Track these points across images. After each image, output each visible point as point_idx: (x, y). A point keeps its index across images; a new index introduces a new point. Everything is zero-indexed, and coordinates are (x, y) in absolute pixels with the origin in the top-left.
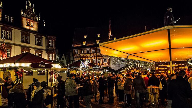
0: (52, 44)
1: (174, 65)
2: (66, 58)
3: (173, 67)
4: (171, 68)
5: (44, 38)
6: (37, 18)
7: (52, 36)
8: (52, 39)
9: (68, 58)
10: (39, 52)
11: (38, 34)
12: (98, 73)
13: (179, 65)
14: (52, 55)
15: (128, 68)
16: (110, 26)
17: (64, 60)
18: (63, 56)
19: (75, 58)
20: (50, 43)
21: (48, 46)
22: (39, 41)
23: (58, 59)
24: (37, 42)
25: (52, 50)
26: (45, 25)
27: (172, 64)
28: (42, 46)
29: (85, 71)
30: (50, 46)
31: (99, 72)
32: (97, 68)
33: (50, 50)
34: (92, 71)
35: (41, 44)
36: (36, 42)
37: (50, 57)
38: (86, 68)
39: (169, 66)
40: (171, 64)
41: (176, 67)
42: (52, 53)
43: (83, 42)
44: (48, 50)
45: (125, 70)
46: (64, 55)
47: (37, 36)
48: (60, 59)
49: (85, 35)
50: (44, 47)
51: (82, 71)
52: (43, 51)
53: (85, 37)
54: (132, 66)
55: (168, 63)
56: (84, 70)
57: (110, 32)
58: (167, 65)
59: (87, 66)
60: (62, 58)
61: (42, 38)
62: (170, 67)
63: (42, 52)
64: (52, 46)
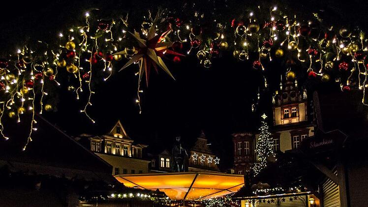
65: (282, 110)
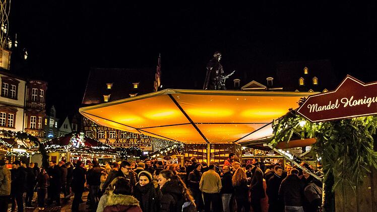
0: (38, 96)
1: (212, 151)
2: (72, 124)
3: (211, 154)
4: (209, 155)
5: (22, 83)
6: (10, 44)
7: (39, 80)
8: (38, 86)
9: (77, 125)
10: (9, 111)
11: (10, 75)
12: (106, 158)
13: (221, 150)
14: (38, 119)
15: (166, 151)
16: (158, 68)
17: (67, 128)
18: (67, 122)
19: (87, 126)
20: (34, 94)
21: (29, 101)
22: (10, 88)
23: (54, 125)
24: (6, 90)
25: (38, 108)
26: (26, 57)
27: (211, 149)
28: (16, 99)
29: (77, 154)
30: (33, 99)
31: (107, 156)
32: (102, 149)
33: (34, 109)
34: (93, 155)
35: (14, 95)
36: (3, 90)
37: (32, 122)
38: (79, 149)
39: (205, 151)
40: (209, 148)
41: (215, 153)
42: (37, 114)
43: (105, 96)
44: (30, 107)
45: (160, 154)
46: (69, 118)
47: (7, 78)
48: (59, 126)
49: (110, 83)
50: (21, 102)
51: (72, 154)
52: (18, 109)
53: (109, 87)
54: (173, 148)
55: (205, 147)
56: (75, 152)
57: (159, 80)
58: (202, 149)
59: (81, 145)
60: (63, 125)
61: (17, 83)
62: (206, 154)
63: (15, 112)
64: (38, 100)
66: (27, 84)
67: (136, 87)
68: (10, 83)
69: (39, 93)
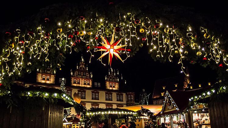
5: (124, 95)
7: (130, 92)
8: (131, 94)
10: (120, 106)
11: (119, 92)
20: (129, 98)
22: (120, 97)
25: (131, 104)
36: (117, 98)
44: (128, 104)
49: (164, 86)
50: (125, 102)
52: (124, 105)
53: (164, 88)
57: (188, 80)
61: (122, 95)
63: (122, 106)
64: (131, 100)
65: (42, 75)
66: (126, 94)
67: (176, 86)
68: (120, 95)
69: (131, 97)
